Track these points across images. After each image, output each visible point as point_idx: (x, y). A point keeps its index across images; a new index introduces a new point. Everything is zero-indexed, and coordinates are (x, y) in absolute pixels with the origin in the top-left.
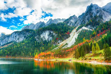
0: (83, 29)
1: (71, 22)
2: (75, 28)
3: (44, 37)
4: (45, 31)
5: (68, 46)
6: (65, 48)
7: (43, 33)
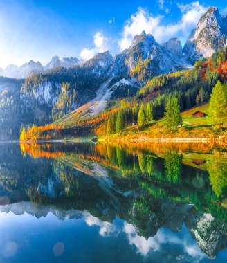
0: (122, 84)
1: (100, 67)
2: (106, 80)
3: (42, 97)
4: (43, 83)
5: (92, 115)
6: (86, 117)
7: (38, 86)
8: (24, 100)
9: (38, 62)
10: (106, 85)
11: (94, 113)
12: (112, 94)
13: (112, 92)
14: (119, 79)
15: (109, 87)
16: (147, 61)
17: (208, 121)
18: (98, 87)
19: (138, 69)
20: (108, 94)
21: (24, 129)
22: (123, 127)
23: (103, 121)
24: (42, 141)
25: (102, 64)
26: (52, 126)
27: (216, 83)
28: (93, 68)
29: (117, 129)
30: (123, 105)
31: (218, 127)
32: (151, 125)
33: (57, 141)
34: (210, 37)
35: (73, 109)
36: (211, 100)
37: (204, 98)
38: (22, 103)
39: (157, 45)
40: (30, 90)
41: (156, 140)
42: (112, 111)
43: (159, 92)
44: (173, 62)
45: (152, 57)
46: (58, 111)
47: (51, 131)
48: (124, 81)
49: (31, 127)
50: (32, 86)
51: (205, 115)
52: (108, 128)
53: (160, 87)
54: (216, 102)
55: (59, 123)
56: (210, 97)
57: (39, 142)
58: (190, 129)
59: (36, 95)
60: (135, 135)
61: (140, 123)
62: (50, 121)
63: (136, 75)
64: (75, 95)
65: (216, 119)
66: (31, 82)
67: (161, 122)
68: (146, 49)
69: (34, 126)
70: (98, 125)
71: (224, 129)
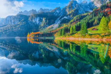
3: (36, 22)
4: (36, 17)
5: (53, 29)
6: (51, 30)
7: (34, 18)
9: (35, 10)
10: (59, 19)
11: (54, 29)
12: (61, 22)
13: (61, 21)
14: (63, 17)
15: (60, 20)
16: (74, 10)
17: (98, 32)
18: (56, 19)
19: (70, 12)
20: (59, 22)
21: (29, 33)
22: (64, 34)
23: (57, 31)
25: (57, 11)
26: (39, 32)
27: (102, 17)
28: (54, 12)
29: (62, 35)
30: (65, 26)
31: (103, 34)
32: (75, 33)
33: (41, 38)
35: (47, 27)
36: (100, 24)
37: (97, 23)
38: (29, 24)
39: (78, 4)
40: (32, 20)
41: (77, 39)
42: (61, 28)
43: (78, 21)
44: (84, 10)
45: (76, 8)
46: (41, 27)
47: (38, 34)
48: (65, 17)
49: (31, 32)
51: (97, 30)
52: (59, 34)
53: (79, 19)
54: (102, 25)
55: (41, 32)
56: (99, 23)
57: (34, 38)
58: (91, 35)
59: (34, 21)
60: (69, 37)
61: (71, 32)
62: (38, 31)
63: (70, 15)
64: (47, 22)
65: (102, 31)
66: (32, 17)
67: (79, 32)
68: (74, 6)
69: (32, 32)
70: (55, 32)
71: (106, 35)
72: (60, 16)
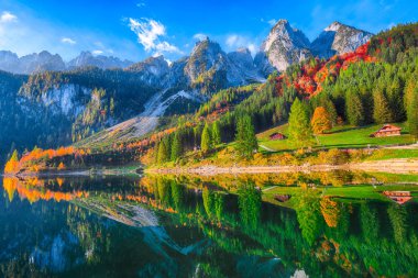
0: (180, 97)
1: (151, 74)
2: (158, 90)
3: (57, 105)
4: (62, 84)
5: (137, 135)
6: (127, 138)
7: (51, 89)
8: (23, 107)
9: (57, 55)
10: (158, 97)
11: (141, 133)
12: (167, 110)
13: (166, 107)
14: (176, 91)
15: (162, 100)
16: (212, 70)
17: (289, 144)
18: (147, 99)
19: (201, 79)
20: (161, 109)
21: (15, 153)
23: (153, 144)
24: (49, 174)
25: (154, 71)
26: (70, 150)
27: (294, 99)
28: (141, 73)
29: (172, 156)
30: (181, 123)
31: (301, 152)
32: (219, 150)
33: (77, 173)
34: (282, 50)
35: (108, 126)
36: (290, 119)
37: (281, 117)
38: (18, 110)
39: (223, 53)
40: (37, 93)
41: (226, 170)
42: (166, 131)
43: (227, 108)
44: (243, 75)
45: (218, 67)
46: (83, 128)
47: (67, 158)
48: (182, 93)
49: (30, 150)
50: (41, 88)
51: (284, 137)
52: (160, 155)
53: (229, 102)
54: (297, 122)
55: (81, 147)
56: (288, 116)
57: (43, 175)
58: (267, 154)
59: (47, 101)
60: (197, 164)
61: (204, 147)
62: (68, 143)
63: (199, 86)
64: (112, 106)
65: (298, 142)
66: (41, 82)
67: (231, 146)
68: (210, 58)
69: (36, 150)
70: (145, 149)
71: (308, 155)
72: (163, 88)
